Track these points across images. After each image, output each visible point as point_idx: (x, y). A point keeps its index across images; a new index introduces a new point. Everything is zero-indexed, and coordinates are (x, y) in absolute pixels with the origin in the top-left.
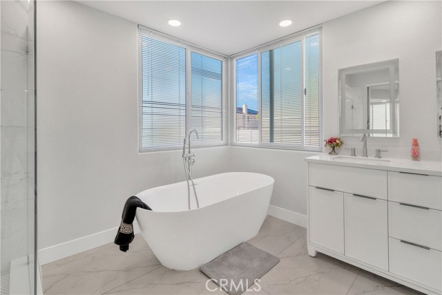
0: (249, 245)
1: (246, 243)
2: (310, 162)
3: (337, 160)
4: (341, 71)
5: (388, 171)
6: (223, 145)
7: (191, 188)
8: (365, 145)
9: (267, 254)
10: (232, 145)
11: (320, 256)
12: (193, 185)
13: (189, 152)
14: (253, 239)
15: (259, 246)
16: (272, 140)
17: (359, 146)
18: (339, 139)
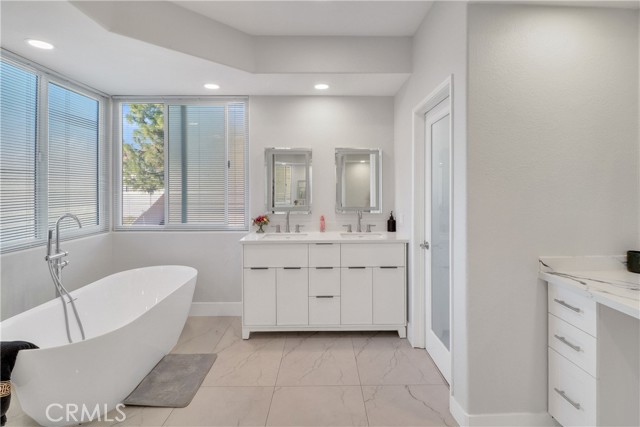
0: (175, 355)
1: (169, 355)
2: (244, 244)
3: (266, 239)
4: (267, 151)
5: (308, 244)
6: (102, 232)
7: (69, 306)
8: (288, 222)
9: (201, 355)
10: (116, 229)
11: (254, 335)
12: (71, 301)
13: (58, 251)
14: (176, 348)
15: (188, 351)
16: (184, 220)
17: (283, 223)
18: (266, 217)
